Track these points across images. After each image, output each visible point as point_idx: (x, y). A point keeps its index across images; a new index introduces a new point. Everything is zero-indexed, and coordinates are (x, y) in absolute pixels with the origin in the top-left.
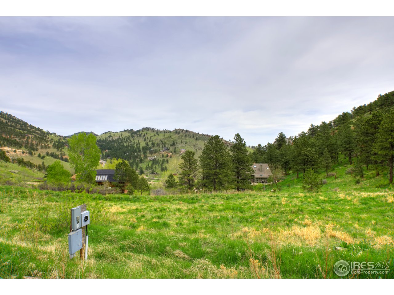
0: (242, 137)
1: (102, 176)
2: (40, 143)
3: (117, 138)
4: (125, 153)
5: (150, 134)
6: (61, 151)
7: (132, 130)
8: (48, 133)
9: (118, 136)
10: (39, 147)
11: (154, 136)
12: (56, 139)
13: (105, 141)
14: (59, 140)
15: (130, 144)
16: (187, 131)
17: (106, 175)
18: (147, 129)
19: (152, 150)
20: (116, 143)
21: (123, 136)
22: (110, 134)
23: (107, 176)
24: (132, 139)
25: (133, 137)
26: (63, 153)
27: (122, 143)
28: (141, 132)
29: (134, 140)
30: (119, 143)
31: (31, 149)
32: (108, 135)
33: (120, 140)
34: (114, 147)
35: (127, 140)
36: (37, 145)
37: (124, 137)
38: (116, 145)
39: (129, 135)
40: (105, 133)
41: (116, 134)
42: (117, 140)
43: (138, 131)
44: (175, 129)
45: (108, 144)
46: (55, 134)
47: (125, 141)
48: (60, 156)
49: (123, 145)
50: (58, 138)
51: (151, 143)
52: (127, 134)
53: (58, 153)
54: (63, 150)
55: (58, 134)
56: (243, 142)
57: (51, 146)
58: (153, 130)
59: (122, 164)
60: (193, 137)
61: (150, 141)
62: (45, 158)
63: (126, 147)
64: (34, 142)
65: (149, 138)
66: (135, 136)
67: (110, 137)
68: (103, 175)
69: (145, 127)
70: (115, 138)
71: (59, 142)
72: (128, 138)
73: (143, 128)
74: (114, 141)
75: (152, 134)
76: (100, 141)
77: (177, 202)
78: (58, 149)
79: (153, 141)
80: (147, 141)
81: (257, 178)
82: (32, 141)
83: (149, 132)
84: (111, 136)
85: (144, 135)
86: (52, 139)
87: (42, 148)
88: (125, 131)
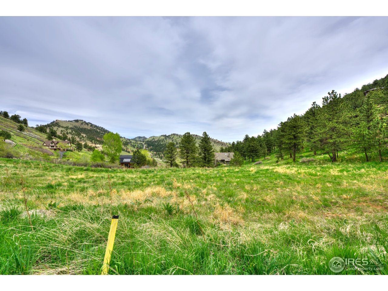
3: (157, 140)
4: (161, 148)
5: (176, 137)
6: (126, 147)
7: (165, 135)
8: (121, 137)
9: (158, 139)
11: (178, 138)
12: (125, 140)
13: (150, 141)
14: (126, 141)
15: (164, 143)
16: (196, 135)
18: (174, 134)
19: (176, 146)
22: (154, 137)
24: (165, 140)
25: (166, 139)
26: (127, 148)
28: (170, 136)
29: (166, 141)
30: (158, 143)
32: (153, 138)
33: (159, 141)
35: (162, 141)
37: (161, 139)
38: (156, 144)
39: (164, 138)
40: (151, 137)
41: (157, 137)
42: (157, 141)
43: (169, 136)
45: (152, 143)
46: (125, 138)
48: (126, 150)
49: (160, 144)
50: (126, 140)
51: (176, 142)
52: (163, 138)
53: (125, 148)
54: (127, 146)
55: (126, 138)
58: (177, 135)
60: (200, 139)
61: (175, 141)
63: (162, 145)
65: (175, 139)
66: (167, 138)
67: (153, 139)
69: (173, 133)
70: (156, 140)
71: (126, 142)
72: (163, 140)
73: (172, 134)
74: (155, 142)
75: (177, 137)
76: (148, 141)
78: (125, 146)
79: (177, 141)
83: (175, 136)
84: (154, 139)
85: (172, 138)
86: (122, 141)
88: (162, 136)
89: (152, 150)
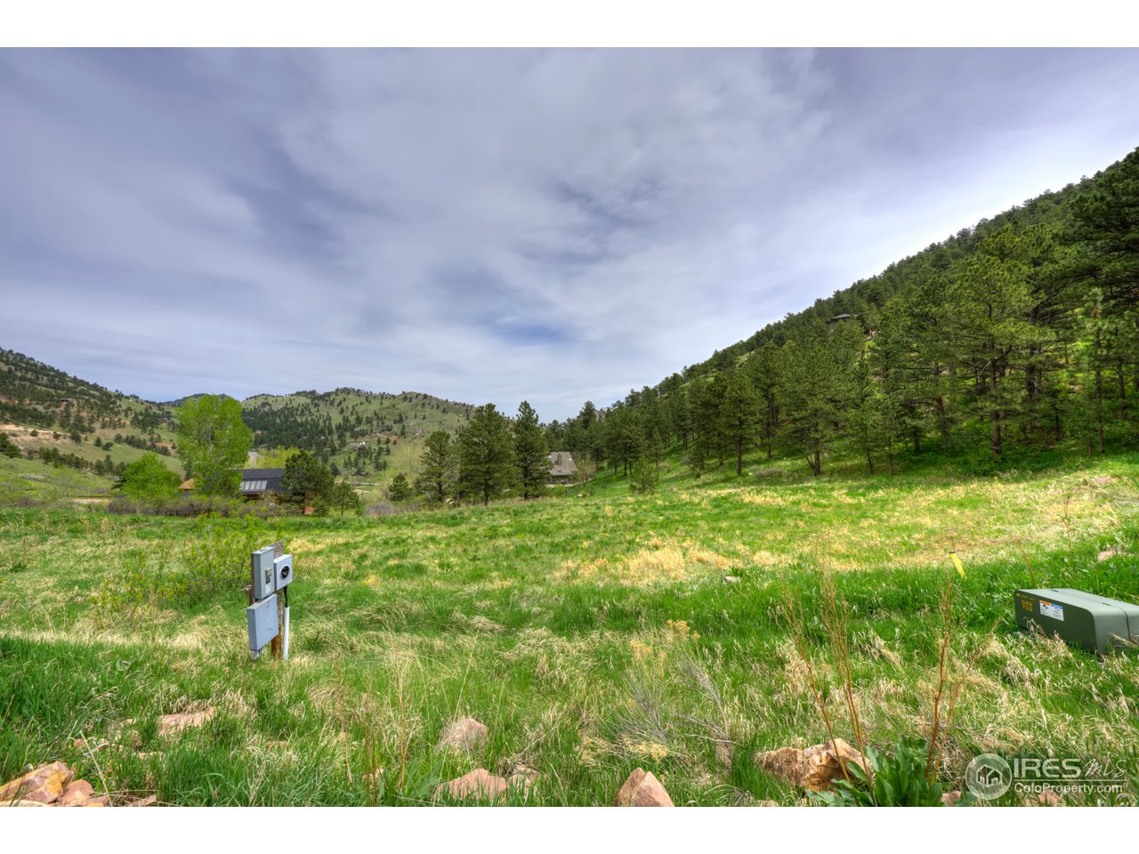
0: (532, 408)
1: (254, 483)
2: (98, 416)
3: (281, 407)
4: (299, 437)
5: (352, 401)
6: (152, 433)
7: (313, 393)
8: (120, 396)
9: (284, 403)
10: (97, 425)
11: (361, 403)
12: (140, 408)
13: (254, 413)
14: (146, 410)
15: (309, 419)
16: (425, 396)
17: (262, 479)
18: (346, 391)
19: (356, 429)
20: (279, 416)
21: (295, 404)
22: (265, 399)
23: (265, 483)
24: (313, 409)
25: (316, 405)
26: (155, 436)
27: (292, 416)
28: (332, 397)
29: (318, 410)
30: (286, 417)
31: (77, 430)
32: (260, 402)
33: (288, 412)
34: (274, 423)
35: (302, 412)
36: (92, 421)
37: (296, 406)
38: (278, 421)
39: (308, 401)
40: (255, 397)
41: (279, 399)
42: (282, 411)
43: (328, 394)
44: (404, 392)
45: (261, 418)
46: (138, 397)
47: (299, 413)
48: (149, 444)
49: (295, 421)
50: (144, 407)
51: (354, 417)
52: (303, 400)
53: (145, 437)
54: (156, 431)
55: (143, 397)
56: (535, 416)
57: (128, 423)
58: (358, 393)
59: (299, 457)
60: (438, 407)
61: (352, 414)
62: (111, 448)
63: (302, 425)
64: (84, 414)
65: (350, 407)
66: (322, 404)
67: (264, 405)
68: (256, 479)
69: (341, 386)
70: (276, 407)
71: (147, 414)
72: (306, 407)
73: (338, 390)
74: (274, 414)
75: (357, 400)
76: (244, 412)
77: (425, 525)
78: (144, 430)
79: (360, 414)
80: (347, 414)
81: (554, 477)
82: (79, 411)
83: (351, 396)
84: (268, 404)
85: (340, 403)
86: (129, 409)
87: (104, 426)
88: (298, 394)
89: (260, 443)
